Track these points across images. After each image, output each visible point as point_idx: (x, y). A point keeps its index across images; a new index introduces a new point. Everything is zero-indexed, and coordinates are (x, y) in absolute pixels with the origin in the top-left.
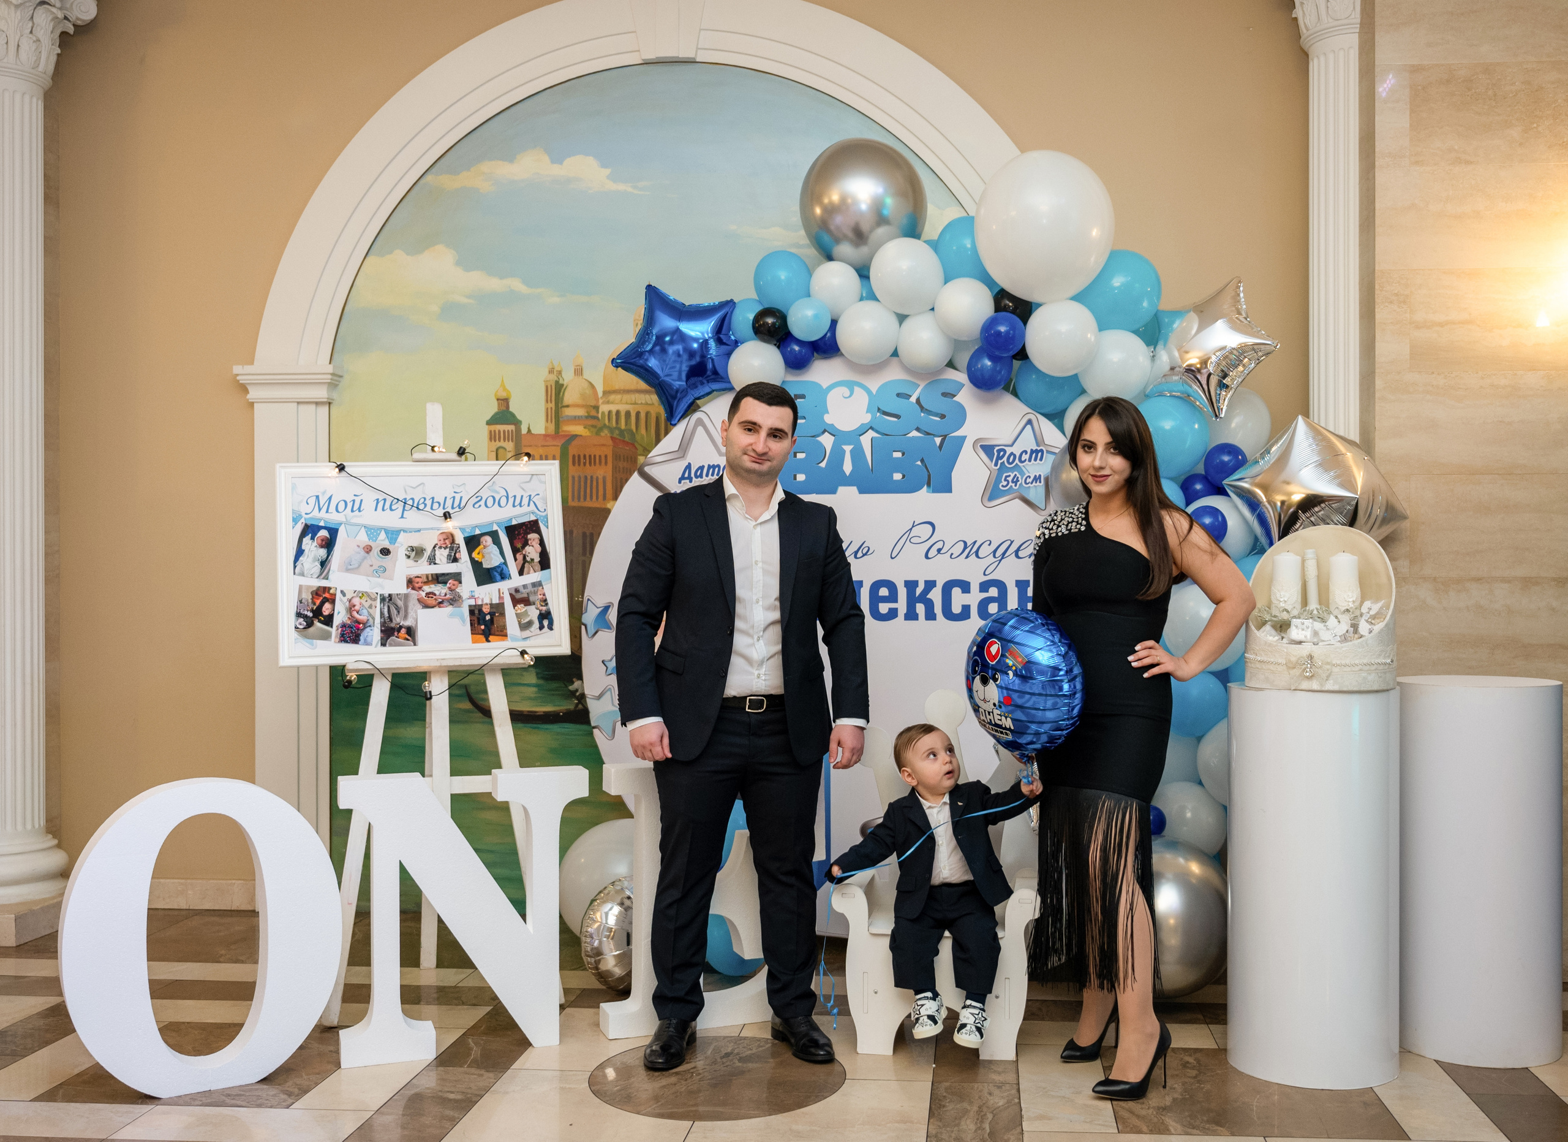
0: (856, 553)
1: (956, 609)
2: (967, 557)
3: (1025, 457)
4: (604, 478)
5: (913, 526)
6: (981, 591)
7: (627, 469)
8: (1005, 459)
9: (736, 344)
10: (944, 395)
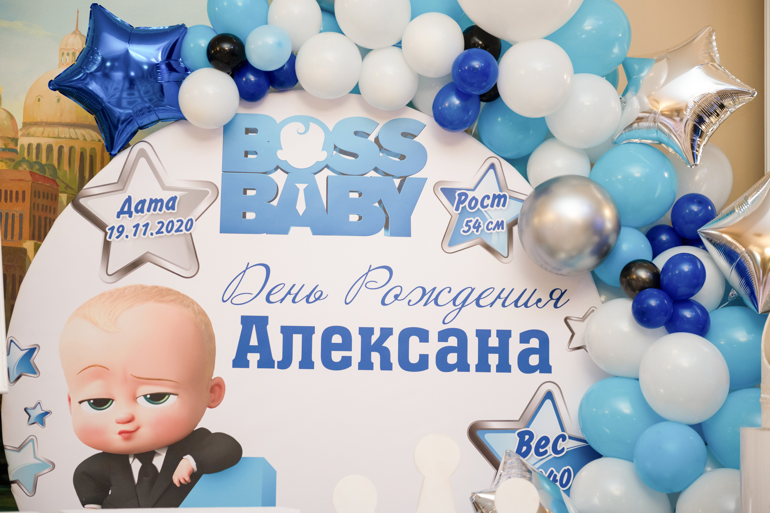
0: (308, 297)
1: (414, 359)
2: (426, 304)
3: (487, 202)
4: (21, 216)
5: (369, 271)
6: (440, 340)
7: (46, 207)
8: (466, 203)
9: (186, 71)
10: (405, 135)
